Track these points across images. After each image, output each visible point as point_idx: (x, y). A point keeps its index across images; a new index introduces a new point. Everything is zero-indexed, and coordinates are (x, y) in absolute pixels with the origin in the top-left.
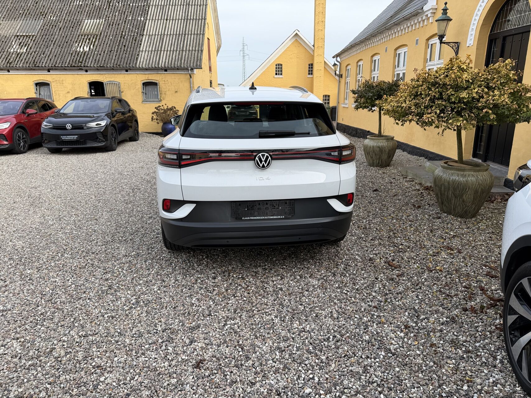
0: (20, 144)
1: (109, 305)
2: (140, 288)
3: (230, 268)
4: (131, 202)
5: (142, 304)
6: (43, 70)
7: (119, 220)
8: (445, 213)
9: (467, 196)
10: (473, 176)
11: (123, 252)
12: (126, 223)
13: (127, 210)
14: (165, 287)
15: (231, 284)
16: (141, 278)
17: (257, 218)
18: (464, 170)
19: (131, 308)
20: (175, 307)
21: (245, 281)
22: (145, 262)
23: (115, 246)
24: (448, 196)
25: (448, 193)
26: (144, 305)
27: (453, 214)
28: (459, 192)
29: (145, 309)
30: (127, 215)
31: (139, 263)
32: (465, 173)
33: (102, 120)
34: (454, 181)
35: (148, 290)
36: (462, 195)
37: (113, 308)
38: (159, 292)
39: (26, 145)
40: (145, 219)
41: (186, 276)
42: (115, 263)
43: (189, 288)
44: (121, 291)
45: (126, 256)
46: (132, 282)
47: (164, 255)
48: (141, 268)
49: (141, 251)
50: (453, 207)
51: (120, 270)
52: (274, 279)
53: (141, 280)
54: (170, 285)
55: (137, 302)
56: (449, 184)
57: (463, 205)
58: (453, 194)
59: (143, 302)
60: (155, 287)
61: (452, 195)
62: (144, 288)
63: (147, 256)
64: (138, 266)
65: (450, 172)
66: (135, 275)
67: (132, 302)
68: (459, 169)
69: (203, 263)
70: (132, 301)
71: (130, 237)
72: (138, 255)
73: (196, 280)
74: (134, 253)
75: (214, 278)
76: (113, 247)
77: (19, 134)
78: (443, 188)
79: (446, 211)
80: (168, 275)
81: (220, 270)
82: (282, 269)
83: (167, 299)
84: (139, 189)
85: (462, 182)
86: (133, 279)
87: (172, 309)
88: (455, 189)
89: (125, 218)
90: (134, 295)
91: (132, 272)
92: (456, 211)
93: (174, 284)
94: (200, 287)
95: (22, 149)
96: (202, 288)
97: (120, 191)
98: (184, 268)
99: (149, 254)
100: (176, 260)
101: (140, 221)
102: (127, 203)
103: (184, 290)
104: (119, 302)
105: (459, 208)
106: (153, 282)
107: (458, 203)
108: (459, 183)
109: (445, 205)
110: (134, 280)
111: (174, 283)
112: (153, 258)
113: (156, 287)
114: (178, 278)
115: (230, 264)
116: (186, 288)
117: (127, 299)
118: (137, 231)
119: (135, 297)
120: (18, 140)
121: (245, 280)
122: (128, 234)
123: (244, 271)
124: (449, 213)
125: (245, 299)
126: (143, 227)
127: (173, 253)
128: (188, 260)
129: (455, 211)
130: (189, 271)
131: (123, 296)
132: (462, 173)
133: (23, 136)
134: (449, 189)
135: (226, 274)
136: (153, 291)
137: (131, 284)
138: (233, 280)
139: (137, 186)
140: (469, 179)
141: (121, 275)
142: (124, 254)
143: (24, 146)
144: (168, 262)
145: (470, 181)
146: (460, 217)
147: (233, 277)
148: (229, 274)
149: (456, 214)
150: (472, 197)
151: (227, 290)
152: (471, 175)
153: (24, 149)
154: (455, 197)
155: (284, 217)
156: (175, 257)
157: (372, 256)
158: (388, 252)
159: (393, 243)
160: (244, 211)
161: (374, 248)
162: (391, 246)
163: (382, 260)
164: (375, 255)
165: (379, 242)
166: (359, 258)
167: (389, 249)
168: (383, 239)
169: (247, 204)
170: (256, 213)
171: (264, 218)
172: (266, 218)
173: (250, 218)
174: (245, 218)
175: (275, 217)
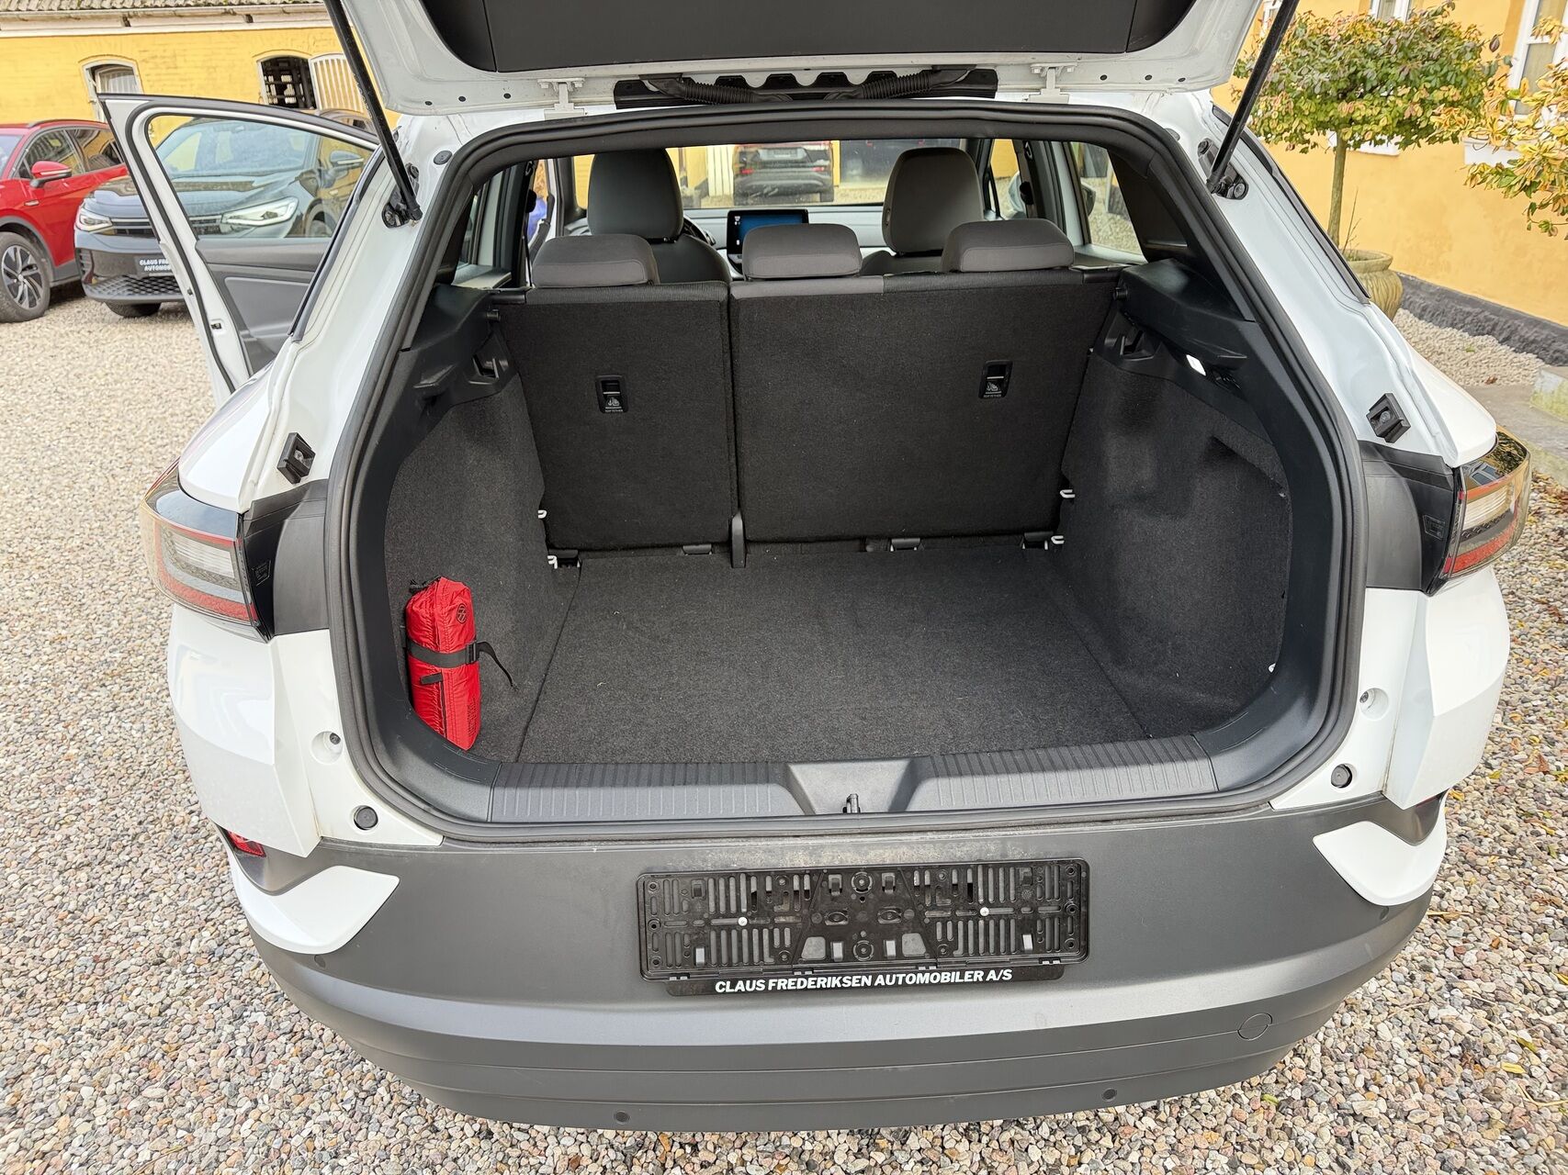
0: (14, 288)
6: (108, 18)
17: (822, 982)
33: (282, 197)
39: (42, 291)
77: (10, 250)
95: (25, 305)
120: (8, 274)
133: (24, 257)
143: (33, 295)
153: (32, 303)
155: (1008, 975)
157: (1467, 1027)
158: (1549, 981)
159: (1553, 903)
160: (729, 928)
161: (1458, 943)
162: (1544, 928)
163: (1535, 1060)
164: (1482, 1014)
165: (1468, 887)
166: (1399, 1042)
167: (1545, 960)
168: (1481, 861)
169: (748, 887)
170: (813, 948)
171: (867, 981)
172: (880, 980)
173: (771, 984)
174: (733, 986)
175: (945, 977)
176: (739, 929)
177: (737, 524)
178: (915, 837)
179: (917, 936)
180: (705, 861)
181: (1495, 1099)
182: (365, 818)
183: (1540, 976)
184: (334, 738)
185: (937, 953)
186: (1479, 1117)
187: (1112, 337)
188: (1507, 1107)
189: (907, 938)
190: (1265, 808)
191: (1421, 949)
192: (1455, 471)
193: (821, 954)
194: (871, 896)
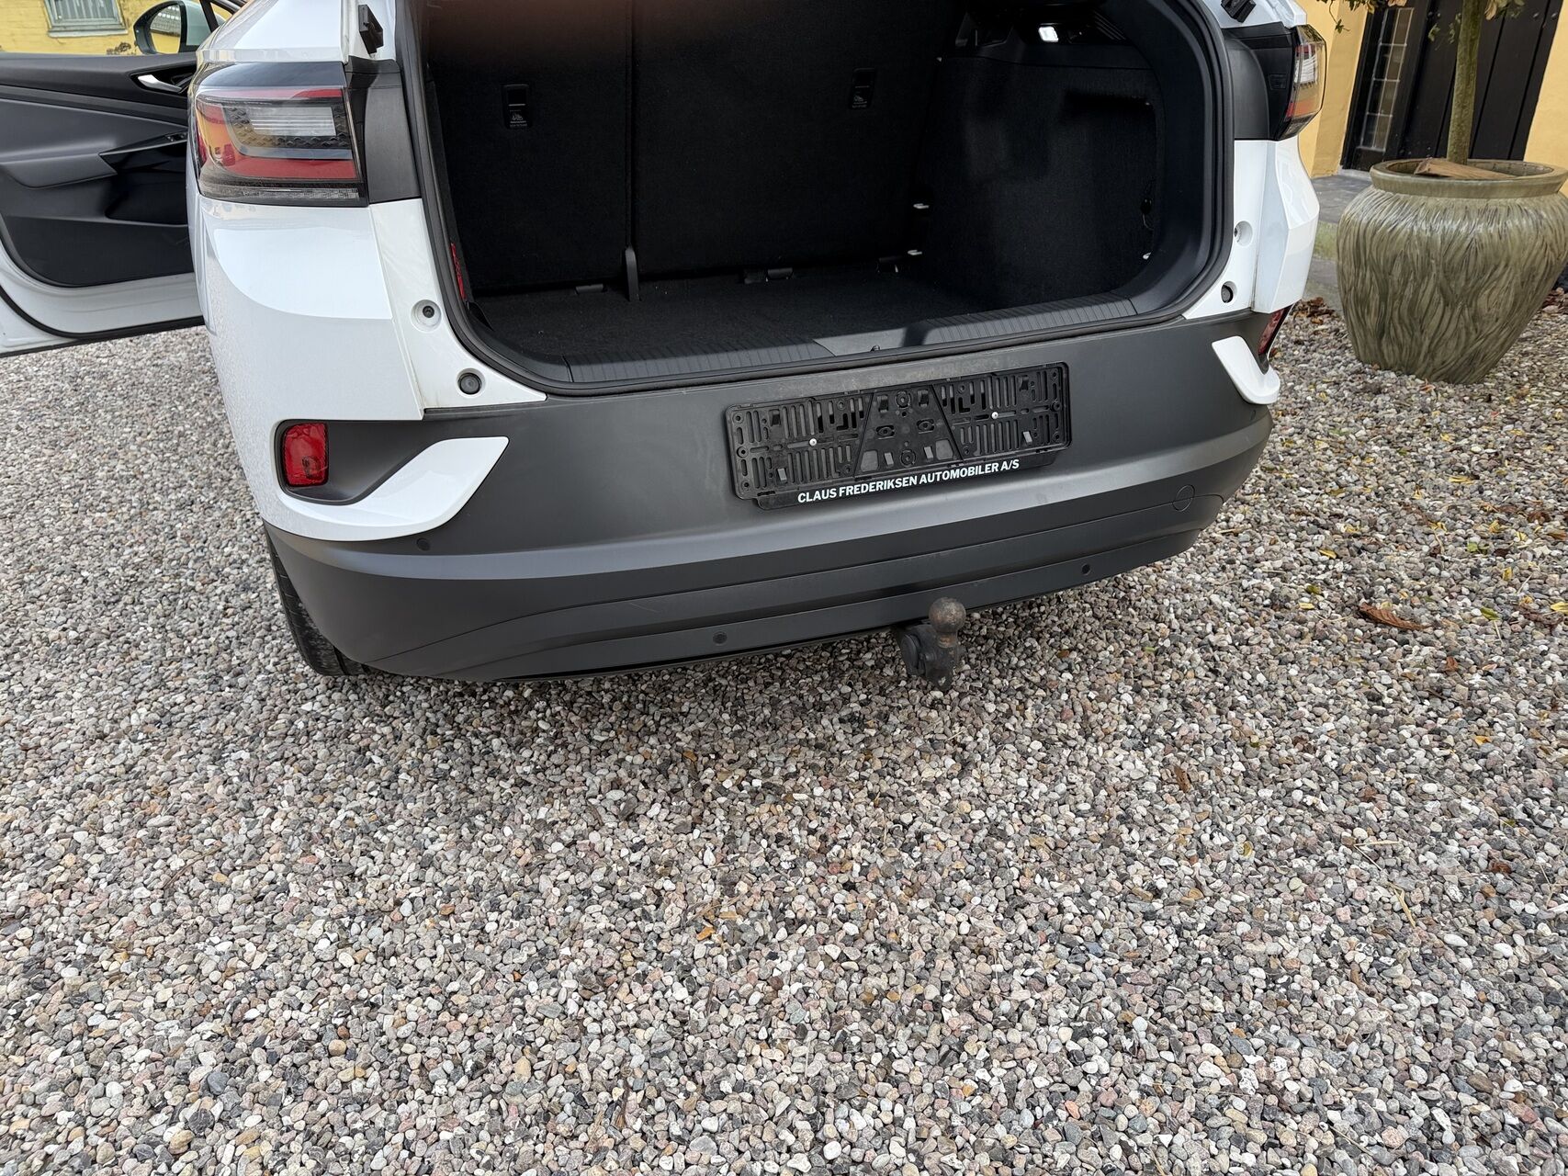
1: (49, 1119)
2: (225, 946)
3: (685, 741)
4: (74, 437)
5: (264, 1075)
7: (32, 534)
8: (1388, 368)
9: (1495, 293)
10: (1523, 212)
11: (82, 717)
12: (67, 544)
13: (64, 479)
14: (372, 916)
15: (731, 839)
16: (217, 877)
17: (880, 485)
18: (1486, 192)
19: (201, 1125)
20: (477, 1067)
21: (798, 811)
22: (217, 759)
23: (29, 681)
24: (1413, 304)
25: (1416, 292)
26: (282, 1087)
27: (1421, 370)
28: (1467, 280)
29: (296, 1114)
30: (66, 503)
31: (181, 772)
32: (1493, 202)
34: (1449, 242)
35: (276, 957)
36: (1476, 295)
37: (77, 1146)
38: (346, 958)
40: (159, 516)
41: (473, 828)
42: (46, 794)
43: (512, 905)
44: (115, 997)
45: (103, 737)
46: (168, 916)
47: (307, 707)
48: (203, 801)
49: (180, 698)
50: (1427, 342)
51: (80, 836)
52: (928, 774)
53: (217, 888)
54: (398, 903)
55: (234, 1067)
56: (1428, 251)
57: (1468, 334)
58: (1442, 291)
59: (273, 1059)
60: (316, 929)
61: (1437, 295)
62: (250, 947)
63: (221, 726)
64: (184, 793)
65: (1431, 202)
66: (176, 863)
67: (196, 1076)
68: (1470, 188)
69: (536, 730)
70: (196, 1062)
71: (105, 621)
72: (165, 719)
73: (539, 846)
74: (143, 711)
75: (630, 817)
76: (17, 689)
78: (1397, 271)
79: (1390, 362)
80: (365, 832)
81: (639, 760)
82: (932, 707)
83: (412, 1010)
84: (103, 376)
85: (1485, 240)
86: (169, 891)
87: (463, 1081)
88: (1449, 272)
89: (58, 518)
90: (202, 1013)
91: (155, 837)
92: (1438, 360)
93: (414, 892)
94: (576, 890)
96: (587, 892)
97: (12, 392)
98: (445, 776)
99: (225, 707)
100: (386, 730)
101: (136, 528)
102: (54, 444)
103: (490, 927)
104: (114, 1089)
105: (1452, 344)
106: (294, 892)
107: (1453, 326)
108: (1474, 248)
109: (1394, 340)
110: (180, 896)
111: (419, 881)
112: (256, 729)
113: (319, 924)
114: (432, 849)
115: (674, 719)
116: (495, 906)
117: (163, 1058)
118: (133, 581)
119: (207, 1027)
121: (788, 799)
122: (87, 605)
123: (765, 749)
124: (1405, 368)
125: (851, 928)
126: (159, 560)
127: (355, 686)
128: (450, 719)
129: (1433, 357)
130: (475, 787)
131: (130, 1027)
132: (1481, 203)
134: (1425, 274)
135: (679, 776)
136: (309, 959)
137: (164, 927)
138: (729, 812)
139: (92, 364)
140: (1510, 225)
141: (94, 870)
142: (91, 731)
144: (344, 751)
145: (1515, 234)
146: (1448, 381)
147: (721, 790)
148: (694, 775)
149: (1434, 371)
150: (1511, 299)
151: (728, 886)
152: (1516, 211)
154: (1446, 304)
155: (1016, 465)
156: (369, 714)
157: (1272, 587)
158: (1315, 556)
159: (1304, 514)
160: (801, 451)
161: (1248, 544)
162: (1302, 529)
163: (1320, 598)
164: (1277, 580)
165: (1244, 513)
166: (1227, 604)
167: (1310, 544)
168: (1248, 498)
169: (814, 413)
170: (869, 461)
171: (913, 481)
172: (923, 479)
173: (841, 492)
174: (811, 497)
175: (971, 472)
176: (808, 449)
177: (631, 256)
178: (938, 360)
179: (946, 443)
180: (777, 393)
181: (1302, 622)
182: (470, 382)
183: (1307, 553)
184: (428, 311)
185: (962, 455)
186: (1295, 633)
187: (962, 38)
188: (1311, 624)
189: (939, 445)
190: (1179, 319)
191: (1223, 552)
192: (1294, 30)
193: (874, 466)
194: (911, 411)
